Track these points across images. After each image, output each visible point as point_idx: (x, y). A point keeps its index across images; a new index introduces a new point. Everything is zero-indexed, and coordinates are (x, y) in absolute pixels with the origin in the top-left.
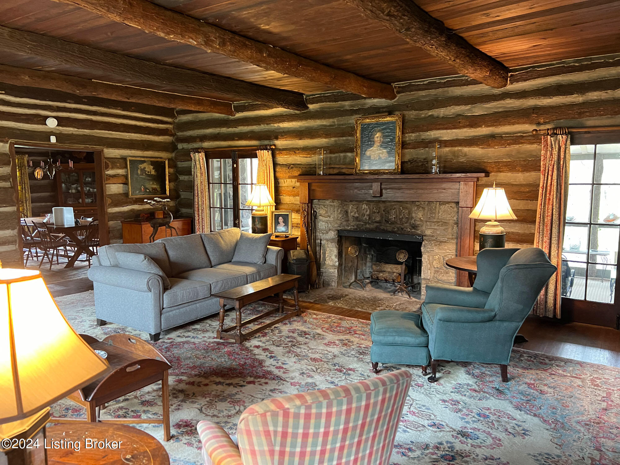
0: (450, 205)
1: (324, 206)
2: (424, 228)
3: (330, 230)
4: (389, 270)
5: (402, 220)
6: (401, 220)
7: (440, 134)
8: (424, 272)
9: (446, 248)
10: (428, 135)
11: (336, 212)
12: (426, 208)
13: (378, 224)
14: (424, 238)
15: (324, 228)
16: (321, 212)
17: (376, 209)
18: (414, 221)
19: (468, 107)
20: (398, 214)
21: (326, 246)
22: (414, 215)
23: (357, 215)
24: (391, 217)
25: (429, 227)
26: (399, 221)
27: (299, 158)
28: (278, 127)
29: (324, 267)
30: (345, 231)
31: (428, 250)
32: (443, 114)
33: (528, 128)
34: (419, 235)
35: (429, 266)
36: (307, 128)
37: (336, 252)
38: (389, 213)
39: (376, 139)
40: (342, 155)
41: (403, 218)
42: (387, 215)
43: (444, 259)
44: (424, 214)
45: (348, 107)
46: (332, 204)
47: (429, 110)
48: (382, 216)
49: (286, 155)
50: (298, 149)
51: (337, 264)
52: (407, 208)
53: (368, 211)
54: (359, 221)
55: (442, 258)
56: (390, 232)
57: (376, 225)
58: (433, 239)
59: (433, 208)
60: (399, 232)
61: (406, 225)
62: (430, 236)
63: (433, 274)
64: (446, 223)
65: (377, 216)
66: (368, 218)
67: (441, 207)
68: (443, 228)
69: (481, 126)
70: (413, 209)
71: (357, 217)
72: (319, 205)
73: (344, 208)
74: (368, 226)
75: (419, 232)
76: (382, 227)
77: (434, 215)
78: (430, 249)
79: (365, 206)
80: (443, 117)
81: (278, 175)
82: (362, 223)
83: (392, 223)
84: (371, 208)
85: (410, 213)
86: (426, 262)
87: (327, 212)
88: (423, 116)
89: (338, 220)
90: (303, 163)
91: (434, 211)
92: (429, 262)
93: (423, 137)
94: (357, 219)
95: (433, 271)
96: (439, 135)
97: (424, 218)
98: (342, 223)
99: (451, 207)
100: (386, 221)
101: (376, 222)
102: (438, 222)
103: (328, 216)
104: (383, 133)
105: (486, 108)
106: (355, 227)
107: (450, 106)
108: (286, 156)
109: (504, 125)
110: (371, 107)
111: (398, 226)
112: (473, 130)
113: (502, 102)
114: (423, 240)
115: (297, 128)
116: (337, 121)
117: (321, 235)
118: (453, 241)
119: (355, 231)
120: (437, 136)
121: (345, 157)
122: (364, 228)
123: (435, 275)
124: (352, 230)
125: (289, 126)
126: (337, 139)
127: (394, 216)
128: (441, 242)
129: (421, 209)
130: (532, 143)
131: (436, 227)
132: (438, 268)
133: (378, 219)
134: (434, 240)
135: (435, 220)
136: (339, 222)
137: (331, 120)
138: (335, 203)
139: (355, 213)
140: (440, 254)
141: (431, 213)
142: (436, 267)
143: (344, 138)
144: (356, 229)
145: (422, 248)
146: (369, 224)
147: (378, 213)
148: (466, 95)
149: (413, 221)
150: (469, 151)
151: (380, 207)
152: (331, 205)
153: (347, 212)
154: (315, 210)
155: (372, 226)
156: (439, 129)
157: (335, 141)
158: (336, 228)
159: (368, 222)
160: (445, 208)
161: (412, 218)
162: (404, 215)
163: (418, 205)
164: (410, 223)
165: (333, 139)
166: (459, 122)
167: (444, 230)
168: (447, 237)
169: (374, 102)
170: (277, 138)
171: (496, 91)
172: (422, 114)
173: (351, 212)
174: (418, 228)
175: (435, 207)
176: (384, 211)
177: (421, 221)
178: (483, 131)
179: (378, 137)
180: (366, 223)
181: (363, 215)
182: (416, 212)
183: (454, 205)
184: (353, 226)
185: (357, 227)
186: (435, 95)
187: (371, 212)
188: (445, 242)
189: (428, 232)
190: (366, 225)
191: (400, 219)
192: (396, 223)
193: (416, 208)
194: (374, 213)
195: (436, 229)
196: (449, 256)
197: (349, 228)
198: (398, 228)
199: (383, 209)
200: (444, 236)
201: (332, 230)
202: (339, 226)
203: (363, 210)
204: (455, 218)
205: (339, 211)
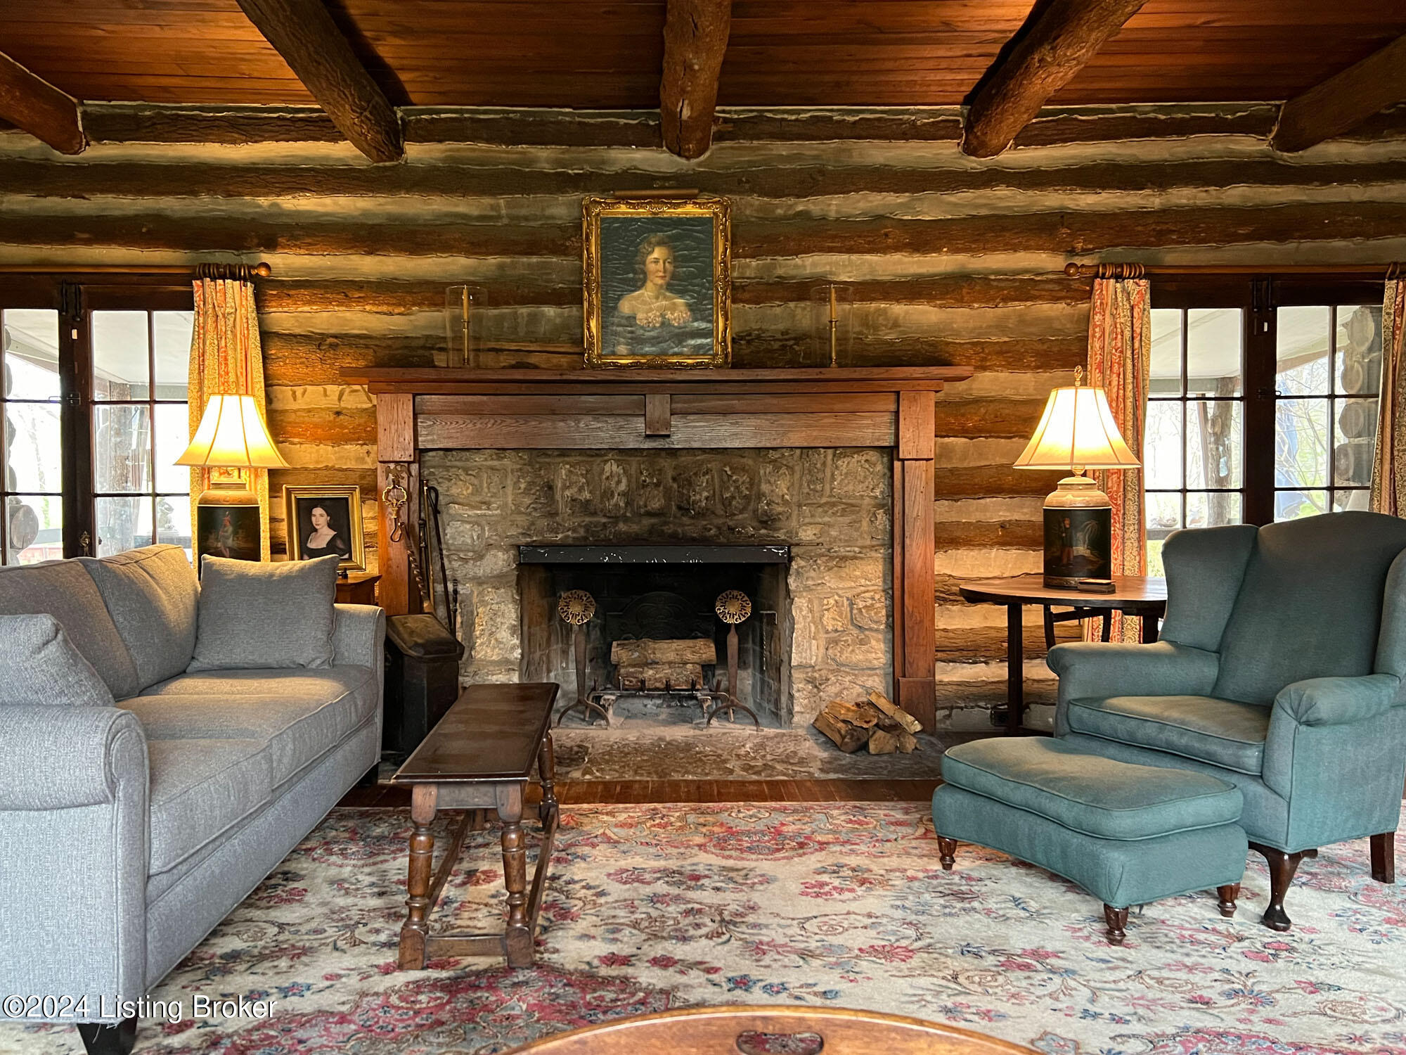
0: (864, 458)
1: (466, 470)
2: (794, 523)
3: (489, 546)
4: (671, 656)
5: (730, 504)
6: (727, 503)
7: (830, 264)
8: (798, 646)
9: (858, 573)
10: (796, 266)
11: (509, 490)
12: (797, 468)
13: (653, 521)
14: (794, 550)
15: (469, 541)
16: (454, 491)
17: (651, 476)
18: (768, 504)
19: (904, 198)
20: (717, 487)
21: (475, 600)
22: (765, 487)
23: (586, 495)
24: (698, 497)
25: (807, 520)
26: (719, 506)
27: (360, 315)
28: (274, 210)
29: (471, 669)
30: (541, 547)
31: (810, 583)
32: (837, 212)
33: (1047, 261)
34: (780, 545)
35: (813, 629)
36: (396, 220)
37: (514, 616)
38: (690, 484)
39: (651, 267)
40: (524, 310)
41: (733, 497)
42: (685, 491)
43: (851, 604)
44: (793, 484)
45: (546, 166)
46: (495, 463)
47: (798, 196)
48: (668, 493)
49: (309, 303)
50: (359, 285)
51: (517, 654)
52: (743, 469)
53: (624, 481)
54: (594, 514)
55: (846, 603)
56: (694, 539)
57: (647, 522)
58: (819, 551)
59: (819, 466)
60: (722, 540)
61: (740, 516)
62: (810, 544)
63: (822, 650)
64: (853, 505)
65: (654, 497)
66: (622, 504)
67: (840, 463)
68: (847, 519)
69: (938, 250)
70: (762, 472)
71: (588, 501)
72: (447, 468)
73: (540, 476)
74: (622, 527)
75: (781, 535)
76: (669, 529)
77: (819, 487)
78: (813, 579)
79: (614, 467)
80: (837, 219)
81: (275, 368)
82: (604, 520)
83: (701, 514)
84: (633, 471)
85: (752, 484)
86: (805, 617)
87: (477, 491)
88: (779, 211)
89: (520, 513)
90: (374, 334)
91: (820, 476)
92: (813, 617)
93: (780, 272)
94: (586, 508)
95: (823, 643)
96: (828, 268)
97: (792, 496)
98: (533, 524)
99: (866, 461)
100: (680, 508)
101: (649, 514)
102: (833, 505)
103: (484, 503)
104: (674, 249)
105: (949, 203)
106: (582, 532)
107: (857, 191)
108: (307, 308)
109: (994, 250)
110: (625, 172)
111: (720, 521)
112: (917, 258)
113: (988, 192)
114: (791, 559)
115: (353, 217)
116: (508, 205)
117: (456, 564)
118: (874, 554)
119: (580, 544)
120: (819, 270)
121: (533, 319)
122: (609, 533)
123: (830, 651)
124: (570, 541)
125: (320, 209)
126: (507, 260)
127: (705, 494)
128: (844, 559)
129: (783, 470)
130: (1056, 299)
131: (826, 519)
132: (836, 631)
133: (656, 504)
134: (823, 555)
135: (824, 500)
136: (521, 520)
137: (487, 201)
138: (506, 461)
139: (581, 489)
140: (840, 592)
141: (809, 483)
142: (830, 628)
143: (534, 259)
144: (586, 538)
145: (791, 580)
146: (626, 520)
147: (657, 485)
148: (899, 165)
149: (763, 505)
150: (907, 313)
151: (660, 470)
152: (492, 468)
153: (550, 488)
154: (433, 483)
155: (635, 528)
156: (830, 250)
157: (501, 267)
158: (512, 541)
159: (624, 515)
160: (851, 465)
161: (760, 496)
162: (737, 488)
163: (775, 461)
164: (755, 511)
165: (493, 260)
166: (886, 235)
167: (850, 524)
168: (860, 543)
169: (633, 160)
170: (271, 244)
171: (974, 163)
172: (777, 206)
173: (565, 488)
174: (778, 525)
175: (824, 464)
176: (674, 479)
177: (786, 503)
178: (941, 262)
179: (656, 261)
180: (616, 519)
181: (607, 494)
182: (772, 480)
183: (873, 456)
184: (574, 531)
185: (587, 531)
186: (816, 157)
187: (634, 486)
188: (856, 558)
189: (807, 534)
190: (616, 524)
191: (723, 501)
192: (713, 513)
193: (770, 468)
194: (644, 486)
195: (829, 525)
196: (867, 595)
197: (560, 536)
198: (719, 528)
199: (670, 474)
200: (849, 542)
201: (499, 548)
202: (523, 534)
203: (607, 478)
204: (877, 492)
205: (523, 486)
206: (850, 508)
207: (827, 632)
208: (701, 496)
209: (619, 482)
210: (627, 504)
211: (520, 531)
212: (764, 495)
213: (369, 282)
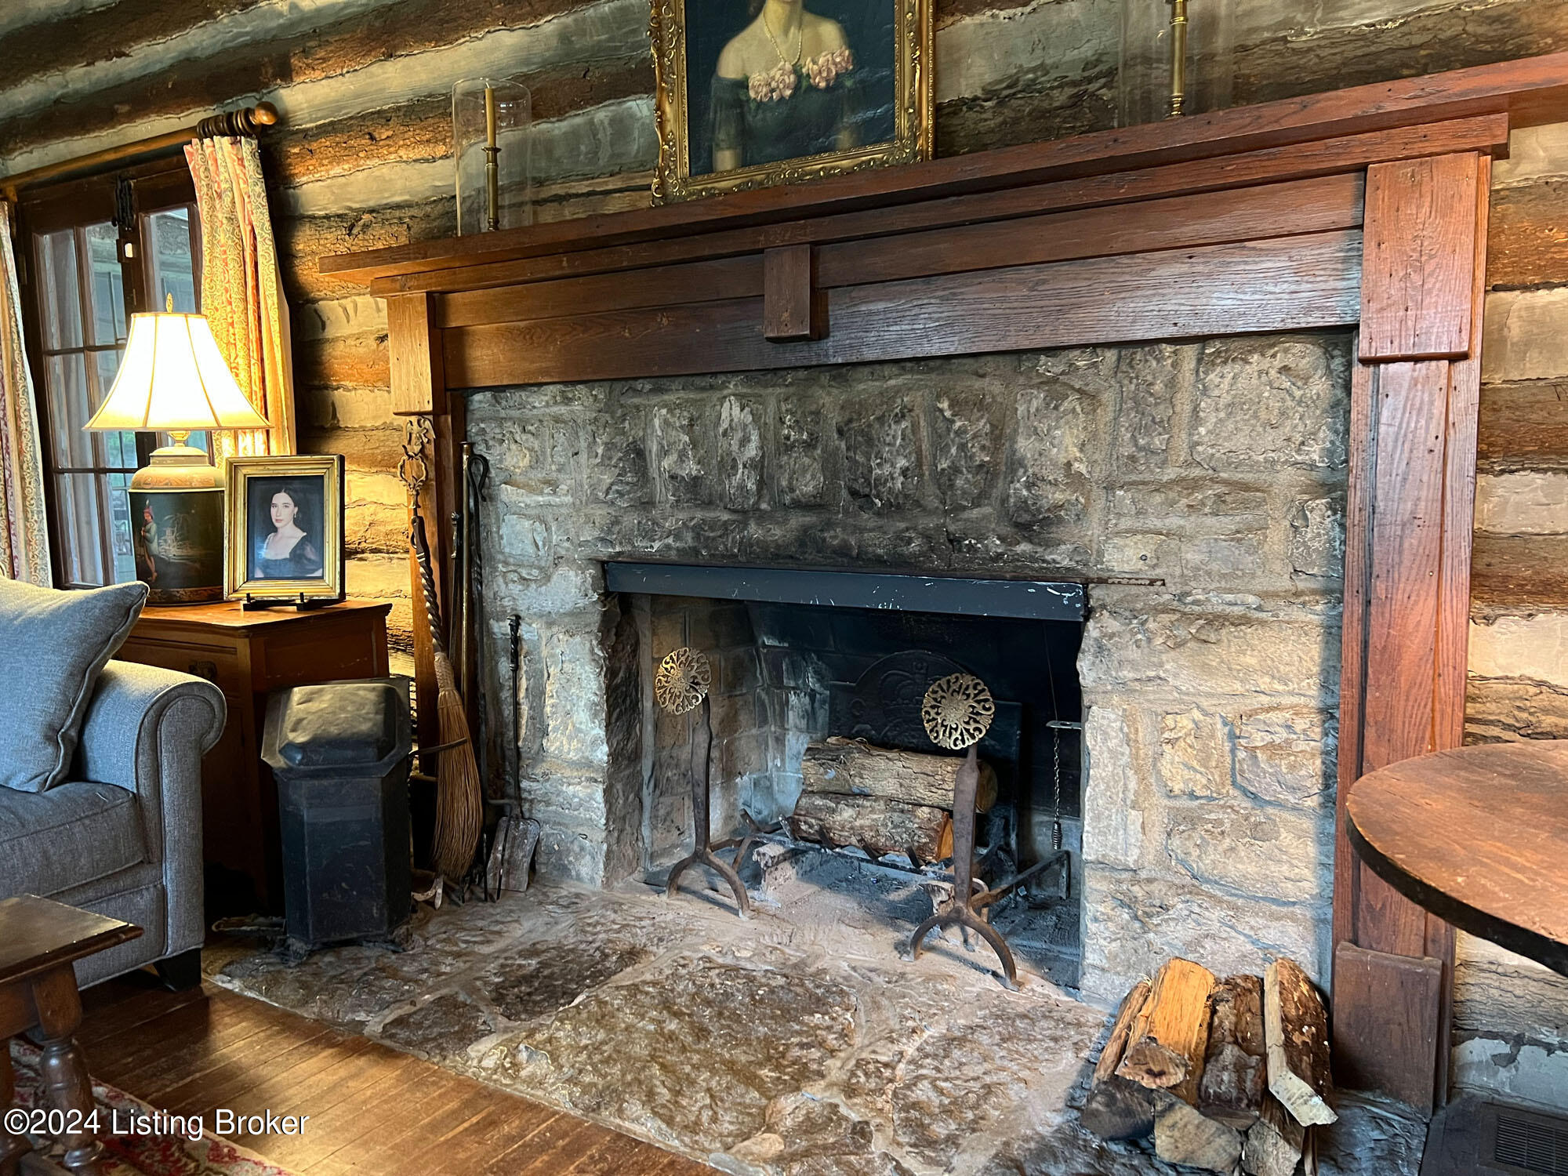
0: (1278, 363)
1: (523, 425)
2: (1093, 529)
3: (558, 561)
4: (889, 786)
5: (952, 486)
6: (945, 481)
8: (1097, 818)
9: (1250, 660)
11: (583, 457)
12: (1108, 397)
13: (809, 519)
14: (1097, 593)
15: (531, 550)
16: (510, 461)
17: (798, 425)
18: (1029, 486)
20: (925, 446)
21: (544, 653)
22: (1025, 446)
23: (691, 468)
24: (887, 469)
25: (1125, 523)
26: (931, 489)
27: (398, 169)
29: (539, 771)
30: (635, 563)
31: (1127, 674)
34: (1063, 577)
35: (1133, 785)
37: (594, 685)
38: (870, 441)
40: (601, 114)
41: (955, 470)
42: (860, 458)
43: (1233, 737)
44: (1094, 436)
46: (563, 410)
48: (830, 466)
49: (336, 160)
51: (602, 753)
52: (980, 405)
53: (755, 437)
54: (709, 504)
55: (1221, 731)
56: (879, 560)
57: (797, 520)
58: (1154, 600)
59: (1158, 387)
60: (935, 563)
61: (975, 513)
62: (1133, 580)
63: (1157, 836)
64: (1246, 487)
65: (805, 470)
66: (751, 485)
67: (1213, 377)
68: (1229, 523)
70: (1021, 409)
71: (696, 480)
72: (501, 421)
73: (623, 432)
74: (754, 531)
75: (1061, 557)
76: (835, 537)
77: (1158, 442)
78: (1134, 665)
79: (736, 410)
82: (725, 517)
83: (895, 507)
84: (770, 418)
85: (999, 436)
86: (1114, 755)
87: (537, 461)
89: (597, 500)
90: (416, 198)
91: (1161, 412)
92: (1135, 756)
94: (693, 490)
95: (1158, 819)
97: (1092, 463)
98: (616, 522)
99: (1285, 370)
100: (854, 493)
101: (799, 505)
102: (1193, 485)
103: (548, 483)
106: (689, 539)
108: (338, 170)
111: (931, 523)
114: (1089, 613)
117: (515, 589)
118: (1298, 614)
119: (686, 563)
122: (730, 543)
123: (1176, 842)
124: (673, 555)
127: (902, 463)
128: (1216, 621)
129: (1071, 402)
131: (1174, 522)
132: (1192, 796)
133: (808, 486)
134: (1166, 610)
135: (1171, 473)
136: (600, 513)
138: (576, 406)
139: (682, 457)
140: (1205, 703)
141: (1136, 430)
142: (1178, 787)
144: (696, 551)
145: (1083, 665)
146: (762, 517)
147: (810, 445)
149: (1019, 488)
151: (817, 413)
152: (557, 420)
153: (640, 453)
154: (480, 449)
155: (777, 533)
157: (563, 35)
158: (588, 551)
159: (756, 508)
160: (1241, 383)
161: (1015, 464)
162: (962, 447)
163: (1054, 380)
164: (1004, 500)
167: (1236, 537)
168: (1262, 583)
170: (286, 73)
173: (664, 452)
174: (1056, 532)
175: (1172, 384)
176: (840, 432)
177: (1076, 481)
180: (744, 515)
181: (728, 466)
182: (1043, 427)
183: (1303, 355)
184: (678, 537)
185: (697, 537)
187: (772, 446)
188: (1245, 621)
189: (1123, 557)
190: (746, 525)
191: (937, 476)
192: (917, 504)
193: (1038, 399)
194: (788, 447)
195: (1179, 535)
196: (1275, 717)
197: (657, 545)
198: (927, 537)
199: (834, 418)
200: (1232, 578)
201: (571, 562)
202: (602, 540)
203: (725, 434)
204: (1311, 452)
205: (600, 451)
206: (1237, 493)
207: (1170, 794)
208: (892, 467)
209: (745, 441)
210: (761, 484)
211: (596, 533)
212: (1021, 463)
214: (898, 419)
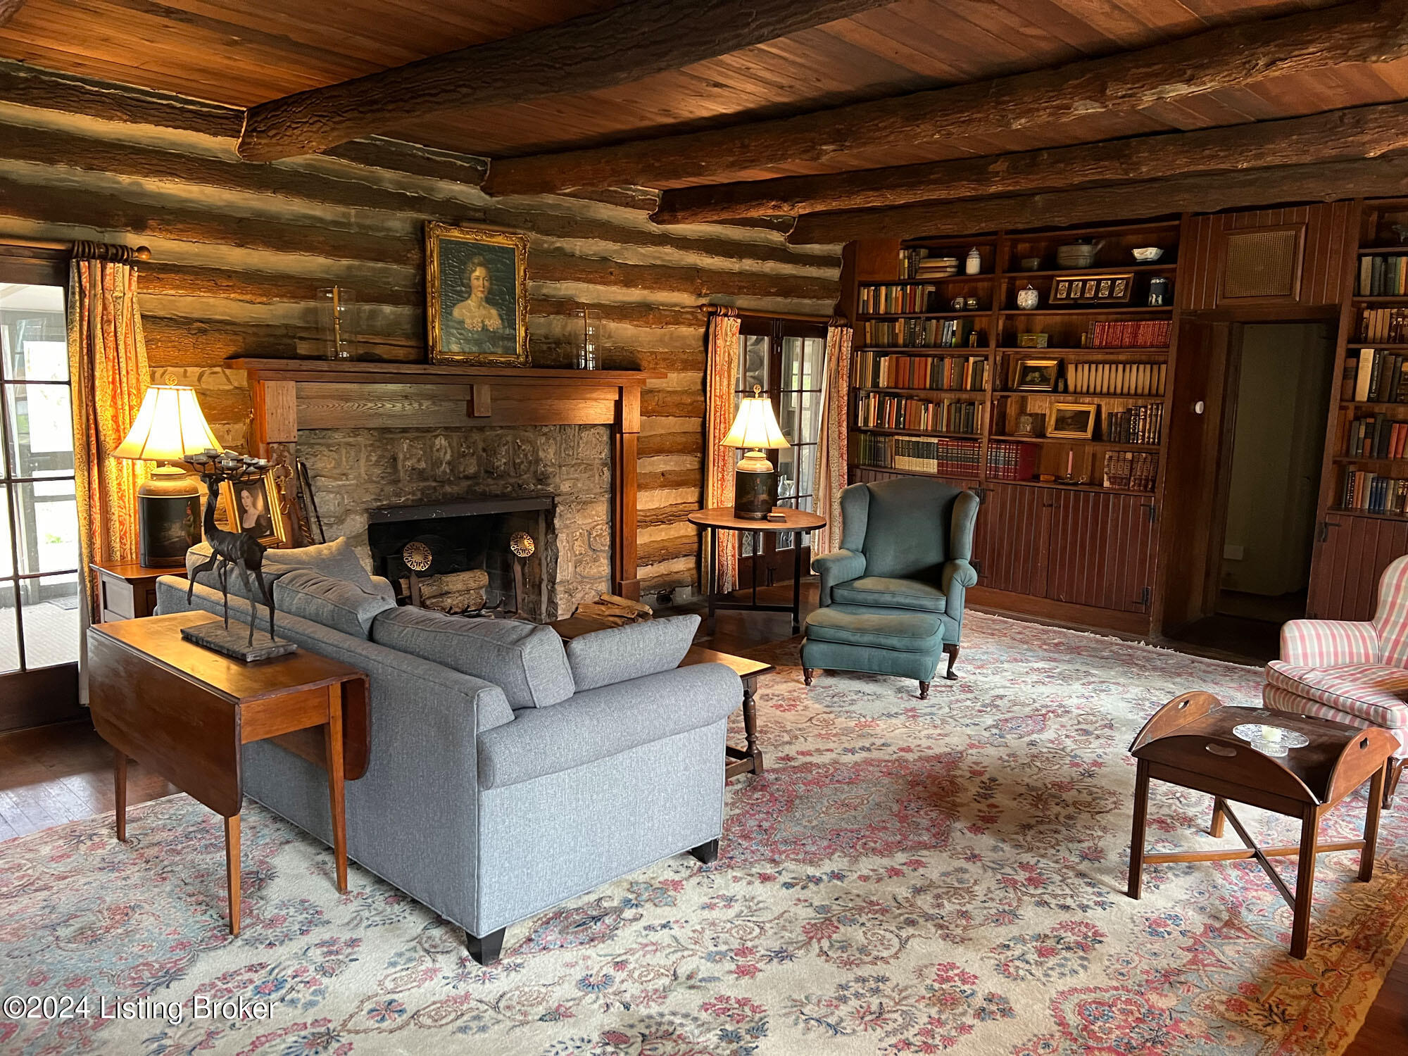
1: (328, 446)
2: (557, 480)
3: (348, 512)
4: (460, 586)
5: (520, 468)
6: (518, 466)
7: (576, 289)
8: (561, 567)
9: (592, 513)
10: (555, 288)
11: (362, 462)
12: (558, 439)
13: (469, 483)
14: (557, 499)
16: (319, 465)
17: (468, 447)
18: (543, 467)
19: (617, 246)
20: (512, 454)
22: (541, 454)
23: (423, 465)
24: (499, 463)
25: (565, 477)
26: (512, 469)
27: (225, 302)
30: (385, 509)
31: (567, 522)
32: (581, 251)
33: (685, 299)
34: (550, 495)
35: (568, 554)
36: (260, 216)
38: (494, 453)
40: (367, 307)
41: (522, 462)
42: (491, 459)
43: (590, 535)
44: (556, 451)
45: (391, 186)
46: (351, 440)
47: (559, 237)
48: (479, 461)
49: (176, 287)
50: (229, 274)
52: (527, 441)
53: (449, 451)
54: (426, 480)
55: (587, 534)
56: (497, 496)
57: (465, 484)
58: (572, 499)
59: (570, 438)
60: (514, 495)
61: (526, 476)
62: (566, 494)
63: (574, 569)
64: (590, 465)
65: (470, 464)
66: (448, 471)
67: (582, 436)
68: (587, 475)
69: (636, 286)
70: (539, 443)
71: (424, 469)
72: (312, 445)
73: (386, 450)
74: (448, 489)
75: (551, 489)
76: (479, 489)
77: (571, 453)
78: (570, 519)
79: (443, 442)
80: (581, 257)
82: (434, 484)
83: (501, 477)
84: (455, 444)
85: (535, 452)
86: (564, 547)
87: (338, 464)
88: (546, 245)
89: (371, 482)
90: (238, 321)
91: (572, 444)
92: (568, 546)
93: (545, 291)
94: (421, 475)
95: (574, 564)
96: (574, 292)
97: (556, 459)
98: (382, 490)
99: (595, 435)
100: (486, 472)
101: (467, 478)
103: (344, 474)
105: (641, 254)
106: (419, 495)
107: (593, 238)
108: (172, 292)
109: (664, 289)
111: (513, 481)
112: (625, 290)
113: (660, 249)
114: (555, 506)
115: (220, 208)
116: (357, 216)
118: (602, 499)
119: (417, 504)
120: (569, 292)
121: (373, 315)
122: (438, 495)
123: (578, 569)
124: (410, 503)
125: (184, 195)
126: (356, 263)
127: (504, 460)
128: (586, 503)
129: (550, 442)
130: (690, 325)
131: (575, 476)
132: (581, 554)
133: (472, 470)
134: (574, 502)
135: (574, 462)
136: (373, 487)
137: (341, 209)
138: (359, 439)
139: (419, 461)
140: (583, 527)
141: (566, 448)
142: (578, 553)
143: (380, 265)
144: (421, 500)
145: (556, 521)
146: (450, 482)
147: (473, 454)
148: (616, 222)
149: (541, 468)
150: (617, 329)
151: (474, 443)
152: (349, 444)
153: (395, 459)
154: (303, 459)
155: (456, 489)
156: (579, 280)
157: (349, 268)
158: (364, 506)
160: (589, 436)
161: (539, 460)
162: (526, 455)
163: (546, 434)
164: (536, 472)
165: (345, 262)
166: (611, 273)
167: (588, 479)
168: (594, 491)
170: (139, 225)
171: (655, 228)
172: (546, 242)
173: (405, 459)
174: (549, 481)
175: (573, 436)
176: (484, 450)
177: (553, 465)
178: (635, 295)
180: (443, 483)
181: (437, 463)
182: (545, 448)
183: (599, 431)
184: (413, 494)
185: (423, 493)
186: (569, 208)
187: (456, 455)
188: (591, 502)
189: (565, 487)
190: (443, 487)
191: (515, 465)
192: (509, 475)
193: (543, 439)
194: (464, 455)
195: (577, 479)
196: (599, 527)
197: (403, 499)
198: (513, 486)
199: (481, 445)
200: (589, 491)
201: (356, 512)
202: (375, 499)
203: (438, 450)
204: (603, 455)
205: (374, 459)
206: (589, 467)
207: (576, 556)
208: (501, 462)
209: (446, 453)
210: (452, 470)
211: (373, 497)
212: (541, 460)
213: (235, 272)
214: (504, 445)
